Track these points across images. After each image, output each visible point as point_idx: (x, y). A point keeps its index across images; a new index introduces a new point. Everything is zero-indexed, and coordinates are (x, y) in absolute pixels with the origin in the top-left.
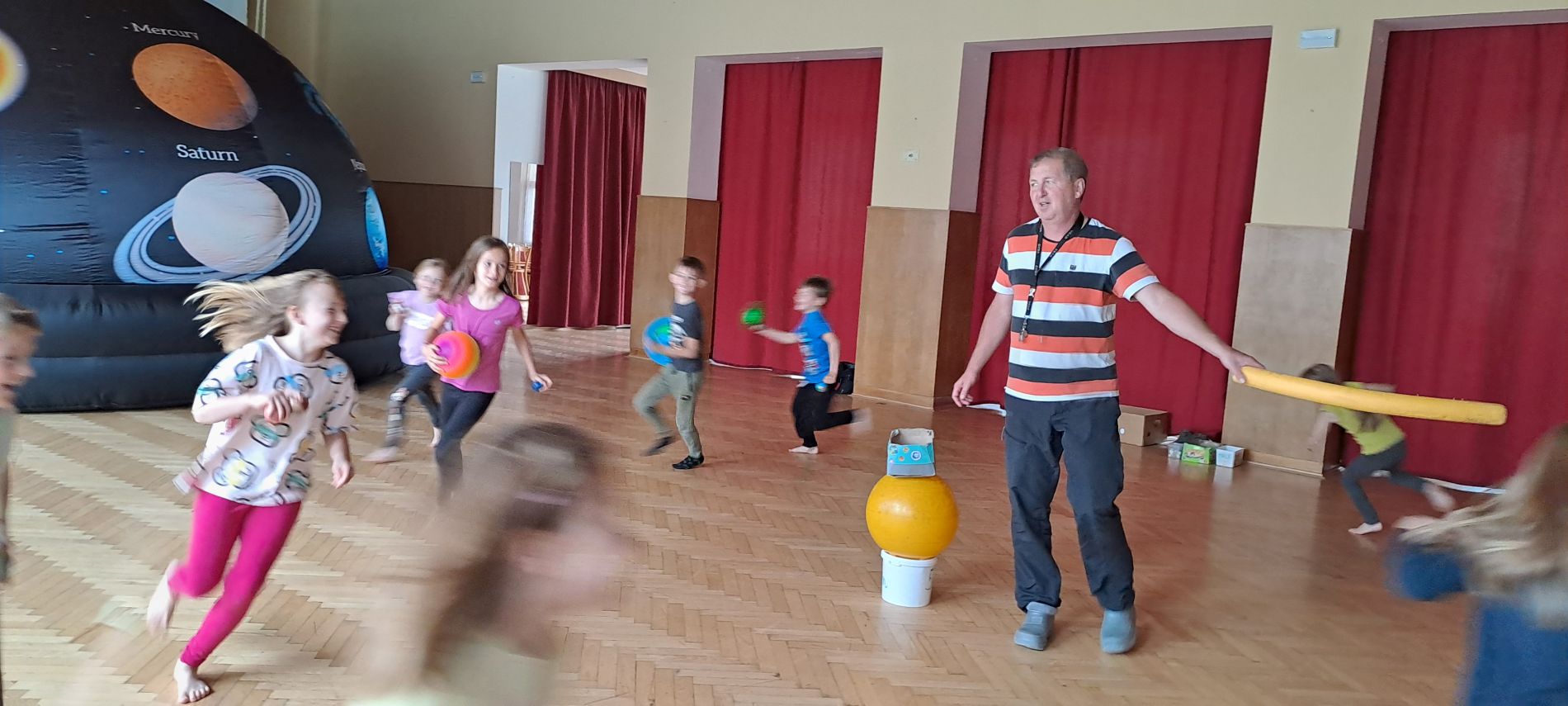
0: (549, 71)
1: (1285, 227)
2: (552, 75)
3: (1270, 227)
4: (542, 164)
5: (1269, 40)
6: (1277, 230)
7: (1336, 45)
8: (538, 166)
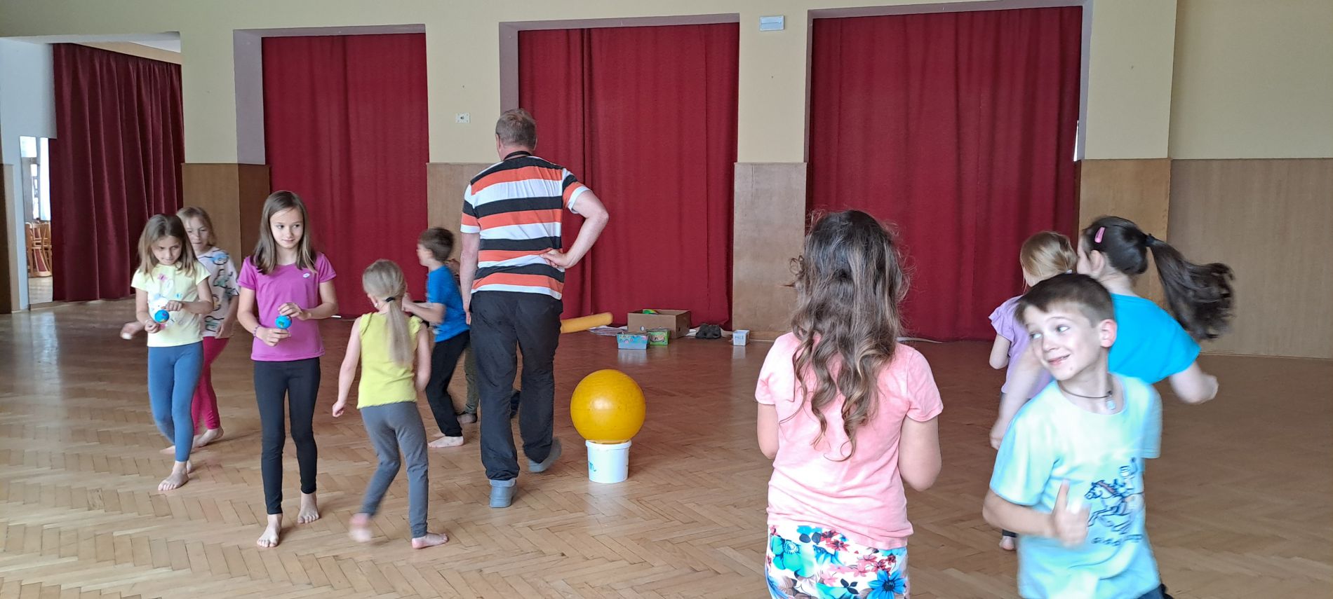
0: (54, 44)
1: (762, 164)
2: (57, 48)
3: (752, 164)
4: (55, 137)
5: (738, 24)
6: (757, 167)
7: (784, 28)
8: (50, 140)
